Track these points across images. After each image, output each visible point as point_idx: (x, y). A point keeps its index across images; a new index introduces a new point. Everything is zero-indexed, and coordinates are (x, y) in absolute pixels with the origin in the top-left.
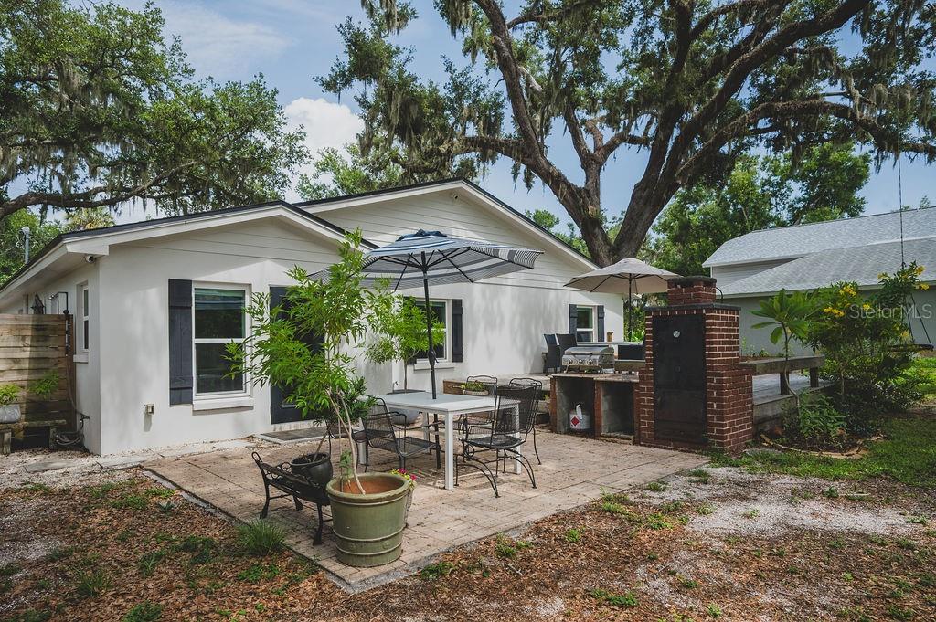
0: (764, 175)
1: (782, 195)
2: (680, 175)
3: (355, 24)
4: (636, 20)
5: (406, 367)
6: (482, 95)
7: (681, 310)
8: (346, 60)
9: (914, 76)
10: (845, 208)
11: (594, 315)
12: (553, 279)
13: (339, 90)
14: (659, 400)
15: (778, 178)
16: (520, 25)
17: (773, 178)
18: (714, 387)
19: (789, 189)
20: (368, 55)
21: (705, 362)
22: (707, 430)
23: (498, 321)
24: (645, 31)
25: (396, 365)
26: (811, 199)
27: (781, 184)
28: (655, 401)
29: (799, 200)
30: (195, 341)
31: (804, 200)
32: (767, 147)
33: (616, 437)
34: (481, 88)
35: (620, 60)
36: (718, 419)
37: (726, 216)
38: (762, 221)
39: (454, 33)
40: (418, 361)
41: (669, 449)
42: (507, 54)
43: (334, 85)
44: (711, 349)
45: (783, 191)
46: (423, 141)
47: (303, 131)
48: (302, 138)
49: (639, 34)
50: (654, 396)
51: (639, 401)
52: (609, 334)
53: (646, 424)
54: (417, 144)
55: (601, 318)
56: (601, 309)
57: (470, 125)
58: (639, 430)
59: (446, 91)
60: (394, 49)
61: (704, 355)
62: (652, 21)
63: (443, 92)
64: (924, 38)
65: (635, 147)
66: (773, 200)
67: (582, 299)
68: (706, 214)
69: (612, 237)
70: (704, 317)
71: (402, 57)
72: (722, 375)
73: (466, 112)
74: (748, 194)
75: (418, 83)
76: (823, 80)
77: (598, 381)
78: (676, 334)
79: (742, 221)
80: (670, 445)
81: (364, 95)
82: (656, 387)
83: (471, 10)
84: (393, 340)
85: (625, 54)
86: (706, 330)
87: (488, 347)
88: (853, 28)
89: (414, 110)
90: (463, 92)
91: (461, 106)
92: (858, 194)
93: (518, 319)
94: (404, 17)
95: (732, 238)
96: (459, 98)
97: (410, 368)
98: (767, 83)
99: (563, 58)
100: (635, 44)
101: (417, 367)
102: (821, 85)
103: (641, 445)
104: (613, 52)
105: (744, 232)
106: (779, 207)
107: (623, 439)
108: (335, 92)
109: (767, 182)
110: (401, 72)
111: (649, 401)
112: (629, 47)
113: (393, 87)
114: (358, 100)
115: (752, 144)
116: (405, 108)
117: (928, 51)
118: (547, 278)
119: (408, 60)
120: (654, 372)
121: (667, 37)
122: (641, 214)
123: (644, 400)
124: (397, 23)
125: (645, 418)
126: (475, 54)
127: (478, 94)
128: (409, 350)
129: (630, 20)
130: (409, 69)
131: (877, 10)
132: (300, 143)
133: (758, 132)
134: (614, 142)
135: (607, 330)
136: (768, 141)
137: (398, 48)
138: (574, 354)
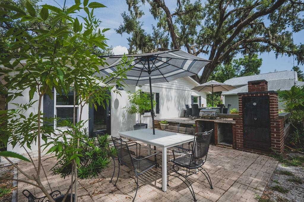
0: (234, 64)
1: (238, 69)
2: (219, 60)
3: (126, 13)
4: (206, 16)
5: (141, 115)
6: (163, 37)
7: (257, 94)
8: (123, 24)
9: (285, 32)
10: (255, 73)
11: (198, 99)
12: (187, 87)
13: (122, 33)
14: (246, 131)
15: (237, 65)
16: (174, 16)
17: (236, 65)
18: (275, 127)
19: (240, 68)
20: (130, 22)
21: (269, 116)
22: (271, 146)
23: (170, 99)
24: (209, 20)
25: (137, 115)
26: (246, 70)
27: (238, 66)
28: (243, 132)
29: (243, 70)
30: (55, 106)
31: (245, 70)
32: (242, 53)
33: (225, 145)
34: (162, 35)
35: (201, 29)
36: (277, 141)
37: (224, 75)
38: (233, 76)
39: (155, 18)
40: (145, 113)
41: (251, 152)
42: (171, 23)
43: (120, 31)
44: (273, 110)
45: (239, 68)
46: (146, 49)
47: (112, 47)
48: (112, 50)
49: (207, 21)
50: (243, 129)
51: (235, 131)
52: (203, 105)
53: (239, 141)
54: (144, 50)
55: (200, 100)
56: (200, 97)
57: (159, 45)
58: (236, 143)
59: (153, 35)
60: (138, 22)
61: (269, 113)
62: (211, 17)
63: (152, 35)
64: (287, 22)
65: (204, 54)
66: (236, 70)
67: (195, 94)
68: (219, 74)
69: (200, 77)
70: (269, 97)
71: (140, 24)
72: (279, 122)
73: (158, 41)
74: (230, 69)
75: (145, 32)
76: (258, 34)
77: (216, 123)
78: (255, 104)
79: (228, 76)
80: (252, 151)
81: (129, 38)
82: (244, 126)
83: (160, 12)
84: (137, 106)
85: (202, 27)
86: (270, 102)
87: (167, 107)
88: (268, 18)
89: (143, 40)
90: (158, 35)
91: (157, 39)
92: (259, 69)
93: (176, 98)
94: (141, 14)
95: (226, 80)
96: (156, 37)
97: (142, 116)
98: (242, 35)
99: (185, 27)
100: (206, 23)
101: (144, 115)
102: (257, 35)
103: (237, 150)
104: (199, 26)
105: (229, 79)
106: (238, 72)
107: (228, 146)
108: (120, 34)
109: (235, 66)
110: (140, 28)
111: (240, 131)
112: (203, 25)
113: (137, 33)
114: (128, 39)
115: (237, 53)
116: (141, 39)
117: (288, 25)
118: (185, 87)
119: (142, 25)
120: (243, 120)
121: (214, 22)
122: (208, 71)
123: (238, 131)
124: (139, 16)
125: (239, 138)
126: (160, 27)
127: (162, 36)
128: (142, 109)
129: (205, 16)
130: (142, 28)
131: (275, 13)
132: (111, 51)
133: (238, 49)
134: (199, 52)
135: (202, 104)
136: (242, 51)
137: (139, 22)
138: (204, 112)
